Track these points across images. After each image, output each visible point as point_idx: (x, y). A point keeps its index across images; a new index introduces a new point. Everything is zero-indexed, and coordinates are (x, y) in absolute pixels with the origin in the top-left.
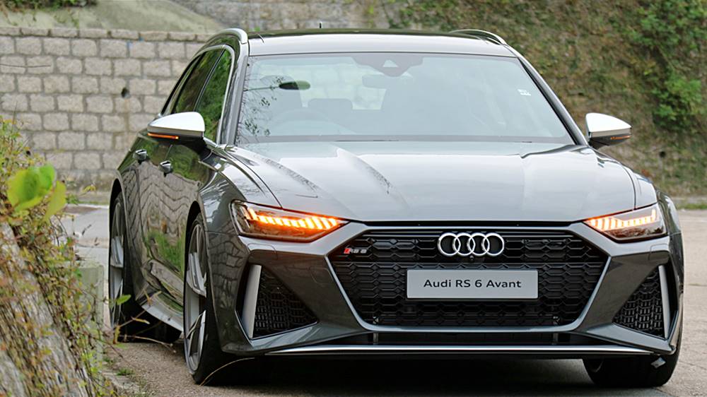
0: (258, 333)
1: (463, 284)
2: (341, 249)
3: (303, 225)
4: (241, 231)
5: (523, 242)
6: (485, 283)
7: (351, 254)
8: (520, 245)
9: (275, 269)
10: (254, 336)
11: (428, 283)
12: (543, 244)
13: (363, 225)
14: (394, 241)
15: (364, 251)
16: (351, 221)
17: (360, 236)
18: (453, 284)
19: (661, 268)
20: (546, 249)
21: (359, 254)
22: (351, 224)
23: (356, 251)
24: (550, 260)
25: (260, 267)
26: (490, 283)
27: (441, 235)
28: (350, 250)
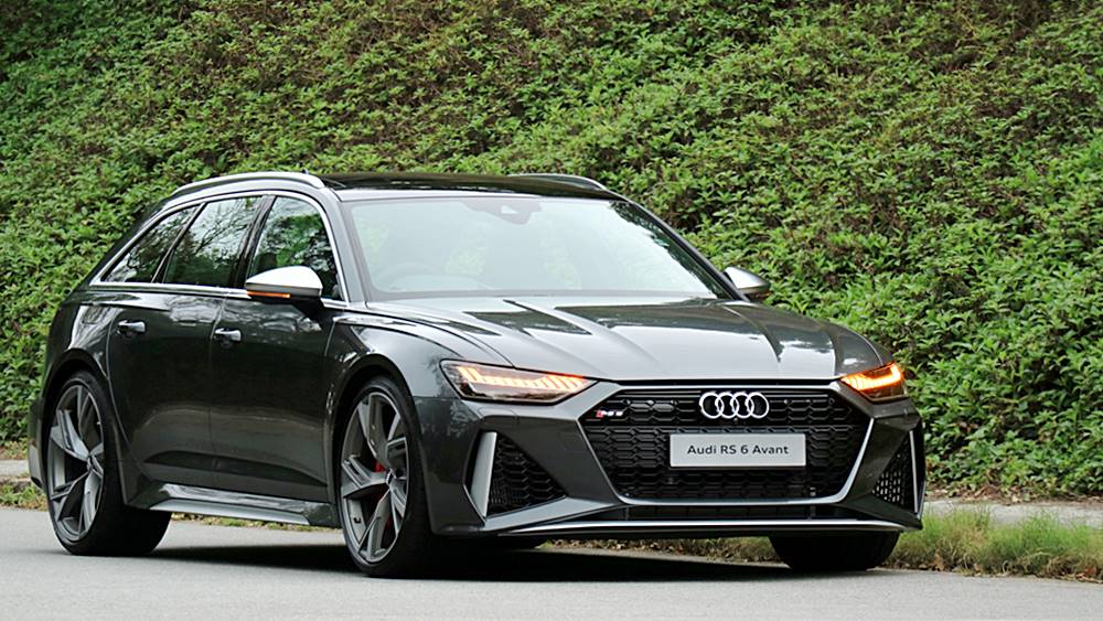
0: (493, 510)
1: (729, 450)
2: (591, 413)
3: (541, 386)
4: (463, 395)
5: (785, 402)
6: (751, 449)
7: (605, 416)
8: (783, 406)
9: (513, 436)
10: (488, 514)
11: (692, 449)
12: (805, 405)
13: (615, 385)
14: (651, 402)
15: (619, 414)
16: (599, 380)
17: (612, 397)
18: (719, 449)
19: (911, 433)
20: (809, 410)
21: (614, 417)
22: (601, 383)
23: (611, 414)
24: (815, 423)
25: (495, 435)
26: (757, 449)
27: (701, 394)
28: (604, 413)
